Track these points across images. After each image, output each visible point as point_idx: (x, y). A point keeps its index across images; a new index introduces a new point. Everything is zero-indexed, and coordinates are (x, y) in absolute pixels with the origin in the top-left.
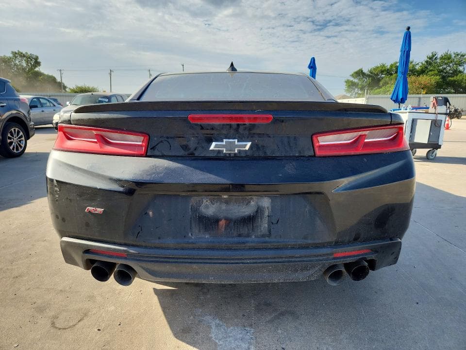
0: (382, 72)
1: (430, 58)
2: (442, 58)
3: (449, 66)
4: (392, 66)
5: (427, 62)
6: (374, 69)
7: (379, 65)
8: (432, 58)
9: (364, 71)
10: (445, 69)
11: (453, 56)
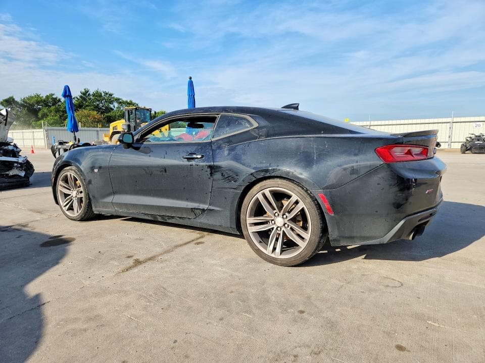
0: (38, 103)
1: (84, 94)
2: (94, 95)
3: (101, 103)
4: (47, 97)
5: (81, 97)
6: (28, 99)
7: (33, 95)
8: (85, 93)
9: (16, 100)
10: (98, 105)
11: (103, 94)
